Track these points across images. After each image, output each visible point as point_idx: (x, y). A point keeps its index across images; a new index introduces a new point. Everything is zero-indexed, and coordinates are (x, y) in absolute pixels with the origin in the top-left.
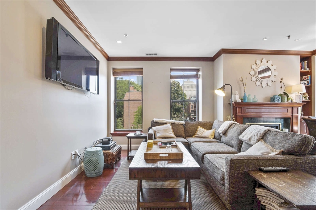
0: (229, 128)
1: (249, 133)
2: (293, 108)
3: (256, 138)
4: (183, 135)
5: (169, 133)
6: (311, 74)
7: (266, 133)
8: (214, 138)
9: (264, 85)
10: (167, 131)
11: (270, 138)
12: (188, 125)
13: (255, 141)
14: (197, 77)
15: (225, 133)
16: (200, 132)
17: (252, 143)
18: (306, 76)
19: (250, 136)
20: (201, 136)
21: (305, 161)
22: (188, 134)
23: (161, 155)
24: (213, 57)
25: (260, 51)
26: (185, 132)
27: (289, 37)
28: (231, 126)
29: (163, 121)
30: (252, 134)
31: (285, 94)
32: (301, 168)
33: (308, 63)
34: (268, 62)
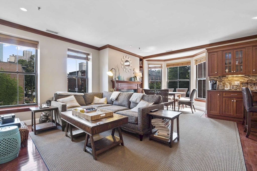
0: (119, 96)
1: (134, 97)
2: (138, 84)
3: (139, 99)
4: (85, 103)
5: (74, 103)
6: (143, 68)
7: (143, 96)
8: (107, 103)
9: (127, 71)
10: (73, 101)
11: (146, 98)
12: (87, 96)
13: (139, 101)
14: (87, 59)
15: (117, 99)
16: (96, 100)
17: (137, 102)
18: (141, 69)
19: (136, 99)
20: (98, 103)
22: (88, 103)
24: (100, 48)
25: (122, 50)
26: (85, 101)
27: (139, 48)
28: (120, 94)
30: (137, 97)
31: (135, 77)
33: (142, 62)
34: (128, 58)
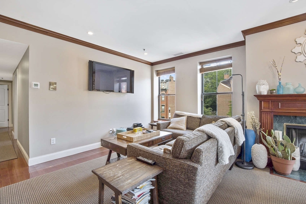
5: (180, 125)
10: (179, 123)
21: (174, 163)
23: (124, 137)
29: (182, 113)
32: (170, 168)
